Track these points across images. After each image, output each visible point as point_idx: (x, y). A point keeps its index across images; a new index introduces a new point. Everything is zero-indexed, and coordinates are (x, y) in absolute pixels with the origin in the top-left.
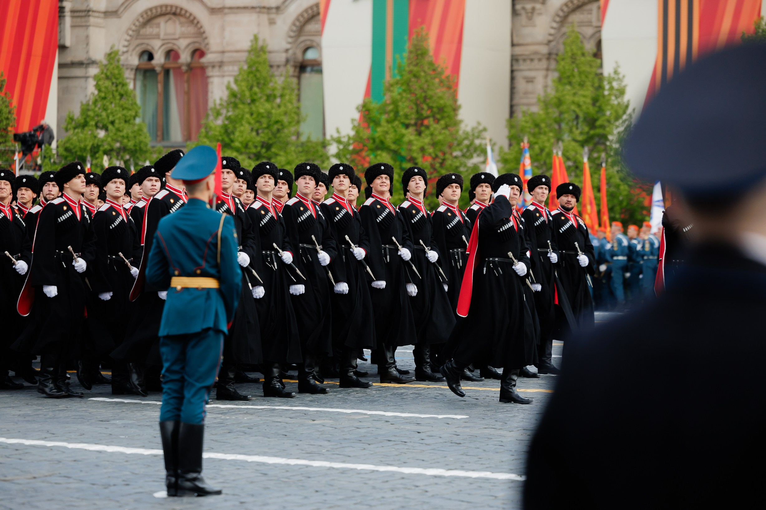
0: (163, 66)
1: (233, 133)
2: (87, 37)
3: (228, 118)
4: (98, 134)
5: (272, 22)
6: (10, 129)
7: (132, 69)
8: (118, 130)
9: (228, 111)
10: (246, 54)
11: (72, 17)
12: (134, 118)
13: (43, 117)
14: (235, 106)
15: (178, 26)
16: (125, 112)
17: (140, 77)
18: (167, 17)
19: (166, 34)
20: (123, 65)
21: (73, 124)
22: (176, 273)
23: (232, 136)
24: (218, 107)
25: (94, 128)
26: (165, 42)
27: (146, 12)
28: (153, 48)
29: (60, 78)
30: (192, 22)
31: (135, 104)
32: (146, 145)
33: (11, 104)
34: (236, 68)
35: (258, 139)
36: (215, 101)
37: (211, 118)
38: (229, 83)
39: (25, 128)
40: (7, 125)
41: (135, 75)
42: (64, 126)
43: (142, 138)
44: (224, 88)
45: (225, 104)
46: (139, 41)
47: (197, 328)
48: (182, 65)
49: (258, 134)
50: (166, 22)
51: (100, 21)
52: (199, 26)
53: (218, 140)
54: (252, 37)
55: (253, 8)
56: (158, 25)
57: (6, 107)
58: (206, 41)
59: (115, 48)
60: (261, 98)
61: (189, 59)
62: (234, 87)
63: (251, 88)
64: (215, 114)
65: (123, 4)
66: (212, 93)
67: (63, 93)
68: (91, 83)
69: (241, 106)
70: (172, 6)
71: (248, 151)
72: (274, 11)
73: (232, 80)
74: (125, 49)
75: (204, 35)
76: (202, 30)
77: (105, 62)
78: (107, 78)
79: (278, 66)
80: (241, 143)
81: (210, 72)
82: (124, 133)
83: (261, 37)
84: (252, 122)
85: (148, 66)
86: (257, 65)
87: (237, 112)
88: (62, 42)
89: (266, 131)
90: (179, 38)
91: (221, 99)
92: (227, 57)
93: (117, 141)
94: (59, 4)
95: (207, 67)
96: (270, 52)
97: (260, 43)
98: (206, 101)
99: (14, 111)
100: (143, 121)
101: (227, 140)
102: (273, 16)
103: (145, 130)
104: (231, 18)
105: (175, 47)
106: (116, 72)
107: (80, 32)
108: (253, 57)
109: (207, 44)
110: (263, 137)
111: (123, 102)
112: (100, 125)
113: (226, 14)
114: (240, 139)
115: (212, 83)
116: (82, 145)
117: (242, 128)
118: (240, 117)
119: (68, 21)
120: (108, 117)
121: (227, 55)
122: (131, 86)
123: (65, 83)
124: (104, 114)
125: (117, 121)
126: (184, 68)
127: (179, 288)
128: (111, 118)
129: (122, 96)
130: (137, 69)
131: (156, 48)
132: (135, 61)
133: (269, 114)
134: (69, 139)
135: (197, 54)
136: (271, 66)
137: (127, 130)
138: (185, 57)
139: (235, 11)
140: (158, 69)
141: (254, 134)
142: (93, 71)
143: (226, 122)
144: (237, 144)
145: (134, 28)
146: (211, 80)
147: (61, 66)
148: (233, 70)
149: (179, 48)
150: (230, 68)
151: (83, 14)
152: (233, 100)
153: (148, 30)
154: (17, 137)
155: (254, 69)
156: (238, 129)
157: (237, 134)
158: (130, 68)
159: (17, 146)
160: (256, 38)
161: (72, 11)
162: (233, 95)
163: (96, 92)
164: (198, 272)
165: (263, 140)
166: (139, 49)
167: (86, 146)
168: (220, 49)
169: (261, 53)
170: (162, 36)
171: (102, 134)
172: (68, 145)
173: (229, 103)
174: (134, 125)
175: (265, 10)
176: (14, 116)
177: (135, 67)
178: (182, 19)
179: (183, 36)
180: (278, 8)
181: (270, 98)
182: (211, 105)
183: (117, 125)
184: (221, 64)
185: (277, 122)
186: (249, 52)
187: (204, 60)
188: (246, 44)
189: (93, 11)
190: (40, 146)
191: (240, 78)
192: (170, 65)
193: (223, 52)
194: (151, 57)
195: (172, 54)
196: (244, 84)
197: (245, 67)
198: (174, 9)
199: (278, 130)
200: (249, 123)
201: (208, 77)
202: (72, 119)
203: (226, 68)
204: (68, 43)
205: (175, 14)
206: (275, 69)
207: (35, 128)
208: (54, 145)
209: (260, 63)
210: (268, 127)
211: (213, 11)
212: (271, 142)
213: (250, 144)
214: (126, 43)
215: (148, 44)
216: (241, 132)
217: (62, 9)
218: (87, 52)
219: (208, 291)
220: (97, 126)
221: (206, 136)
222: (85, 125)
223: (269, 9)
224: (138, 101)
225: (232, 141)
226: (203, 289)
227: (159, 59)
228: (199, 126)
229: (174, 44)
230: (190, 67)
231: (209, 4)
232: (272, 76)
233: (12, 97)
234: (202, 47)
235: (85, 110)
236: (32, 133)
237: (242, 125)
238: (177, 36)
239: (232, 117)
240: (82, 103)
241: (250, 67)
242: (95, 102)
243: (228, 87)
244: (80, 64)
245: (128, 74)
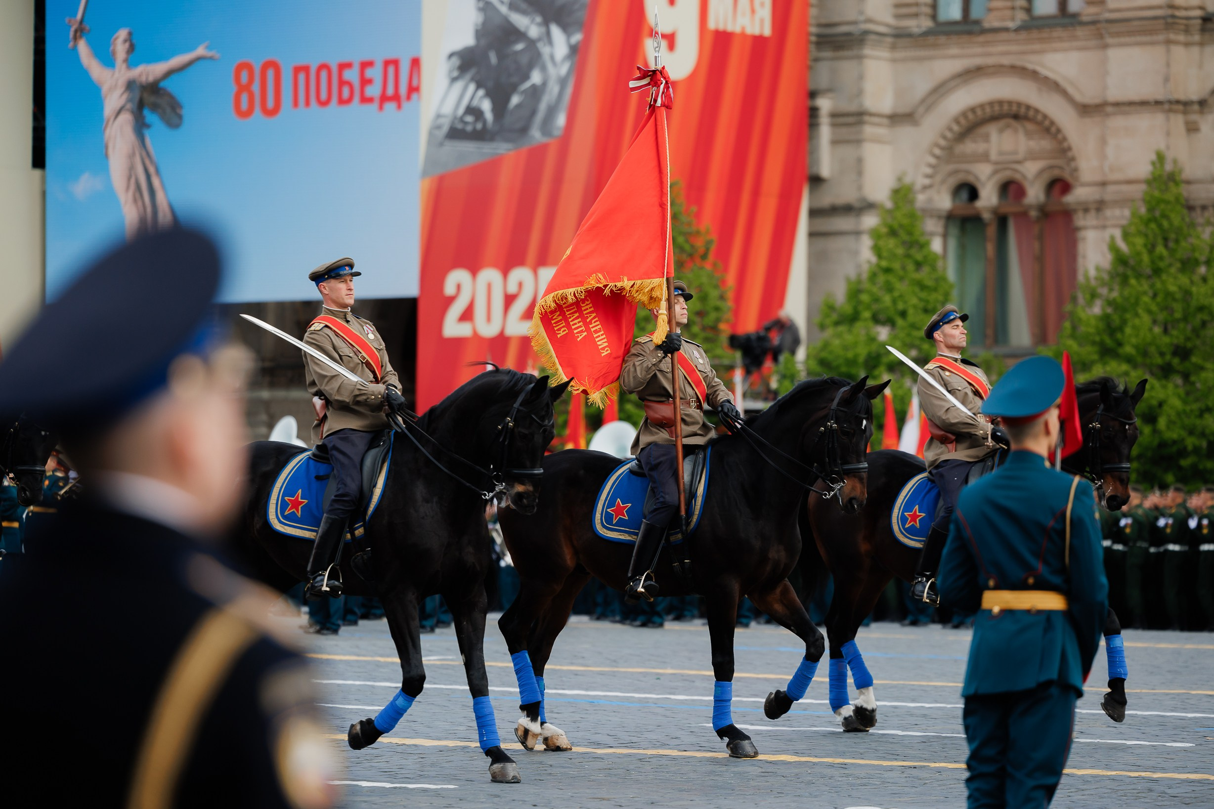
0: (995, 211)
1: (1121, 329)
2: (860, 161)
3: (1111, 303)
4: (878, 333)
5: (1192, 129)
6: (723, 326)
7: (939, 217)
8: (915, 326)
9: (1111, 290)
10: (1143, 187)
11: (834, 125)
13: (781, 303)
14: (1125, 281)
15: (1022, 137)
16: (925, 295)
17: (954, 231)
18: (1002, 123)
19: (1001, 153)
20: (922, 210)
21: (834, 317)
22: (991, 583)
23: (1119, 336)
24: (1093, 283)
25: (871, 324)
26: (999, 167)
27: (964, 114)
28: (977, 178)
29: (813, 235)
30: (1047, 130)
31: (944, 279)
33: (724, 282)
34: (1127, 213)
35: (1166, 340)
36: (1087, 273)
37: (1081, 302)
38: (1112, 238)
39: (750, 325)
40: (718, 320)
41: (946, 227)
42: (817, 320)
44: (1105, 249)
45: (1106, 277)
46: (951, 167)
48: (1030, 207)
49: (1166, 331)
50: (1001, 131)
51: (882, 131)
52: (1060, 136)
53: (1094, 343)
54: (1154, 157)
55: (1158, 103)
56: (986, 138)
57: (716, 287)
58: (1073, 164)
59: (908, 180)
60: (1170, 265)
61: (1042, 198)
62: (1123, 246)
63: (1151, 249)
64: (1088, 296)
65: (923, 101)
66: (1084, 257)
67: (816, 260)
68: (866, 242)
69: (1133, 281)
70: (1010, 103)
71: (1148, 361)
72: (1196, 107)
73: (1117, 233)
74: (927, 181)
75: (1070, 154)
76: (1065, 145)
77: (889, 205)
78: (893, 233)
79: (1204, 208)
80: (1136, 347)
81: (1080, 220)
83: (1170, 156)
84: (1154, 308)
85: (967, 211)
86: (1162, 206)
87: (1127, 292)
88: (814, 171)
89: (1182, 325)
90: (1026, 159)
91: (1098, 269)
92: (1110, 193)
93: (909, 346)
94: (810, 103)
95: (1075, 211)
96: (1188, 182)
97: (1168, 167)
98: (1073, 272)
99: (730, 294)
101: (1108, 341)
102: (1194, 117)
104: (1118, 122)
105: (1018, 177)
106: (907, 222)
107: (848, 151)
108: (1157, 194)
109: (1076, 170)
110: (1177, 336)
111: (921, 276)
112: (882, 317)
113: (1108, 115)
114: (1134, 340)
115: (1084, 239)
116: (850, 355)
117: (1137, 321)
118: (1132, 300)
119: (825, 132)
120: (894, 301)
121: (1111, 188)
122: (937, 246)
123: (821, 243)
124: (887, 299)
125: (911, 311)
126: (1033, 214)
127: (996, 609)
128: (900, 306)
129: (918, 265)
130: (950, 218)
131: (983, 178)
132: (945, 202)
133: (1187, 294)
134: (826, 345)
135: (1057, 188)
136: (1191, 208)
138: (1035, 194)
139: (1127, 108)
140: (986, 216)
141: (1157, 330)
142: (870, 221)
143: (1109, 310)
144: (1128, 349)
145: (943, 143)
146: (1082, 234)
147: (814, 213)
148: (1120, 215)
149: (1025, 177)
150: (1117, 212)
151: (850, 120)
152: (1121, 269)
153: (970, 147)
154: (735, 342)
155: (1157, 214)
156: (1130, 324)
157: (1128, 330)
158: (936, 215)
159: (736, 356)
160: (1161, 158)
161: (834, 115)
162: (1121, 260)
163: (874, 259)
164: (1031, 581)
165: (1175, 341)
166: (953, 181)
167: (856, 356)
168: (1098, 178)
169: (1171, 184)
170: (994, 156)
171: (885, 333)
172: (824, 355)
173: (1113, 275)
175: (1181, 107)
176: (730, 304)
177: (944, 214)
178: (1030, 126)
179: (1032, 156)
180: (1202, 103)
181: (1188, 265)
182: (1080, 278)
183: (911, 318)
184: (1100, 206)
185: (1201, 309)
186: (1148, 182)
187: (1070, 199)
188: (1143, 169)
189: (872, 115)
190: (775, 359)
191: (1133, 229)
192: (1009, 208)
193: (1104, 184)
194: (973, 193)
195: (1012, 189)
196: (1139, 241)
197: (1143, 210)
198: (1014, 108)
199: (1204, 324)
200: (1149, 312)
201: (1078, 229)
202: (831, 308)
203: (1108, 213)
204: (825, 170)
205: (1016, 117)
206: (1199, 211)
207: (766, 323)
208: (801, 354)
209: (1167, 202)
210: (1185, 319)
211: (1086, 110)
212: (1189, 345)
213: (1152, 349)
214: (929, 171)
215: (968, 172)
216: (1134, 327)
217: (813, 112)
218: (860, 188)
219: (1048, 615)
220: (876, 320)
221: (1073, 336)
222: (852, 319)
223: (1186, 104)
224: (951, 274)
225: (1120, 344)
226: (1040, 612)
227: (988, 198)
228: (1061, 317)
229: (1016, 171)
230: (1045, 213)
231: (1078, 98)
232: (1192, 225)
233: (726, 269)
234: (1067, 176)
235: (855, 293)
236: (762, 333)
237: (1137, 315)
238: (1020, 156)
239: (1119, 300)
240: (848, 280)
241: (1151, 210)
242: (873, 276)
243: (1112, 247)
244: (847, 209)
245: (933, 226)
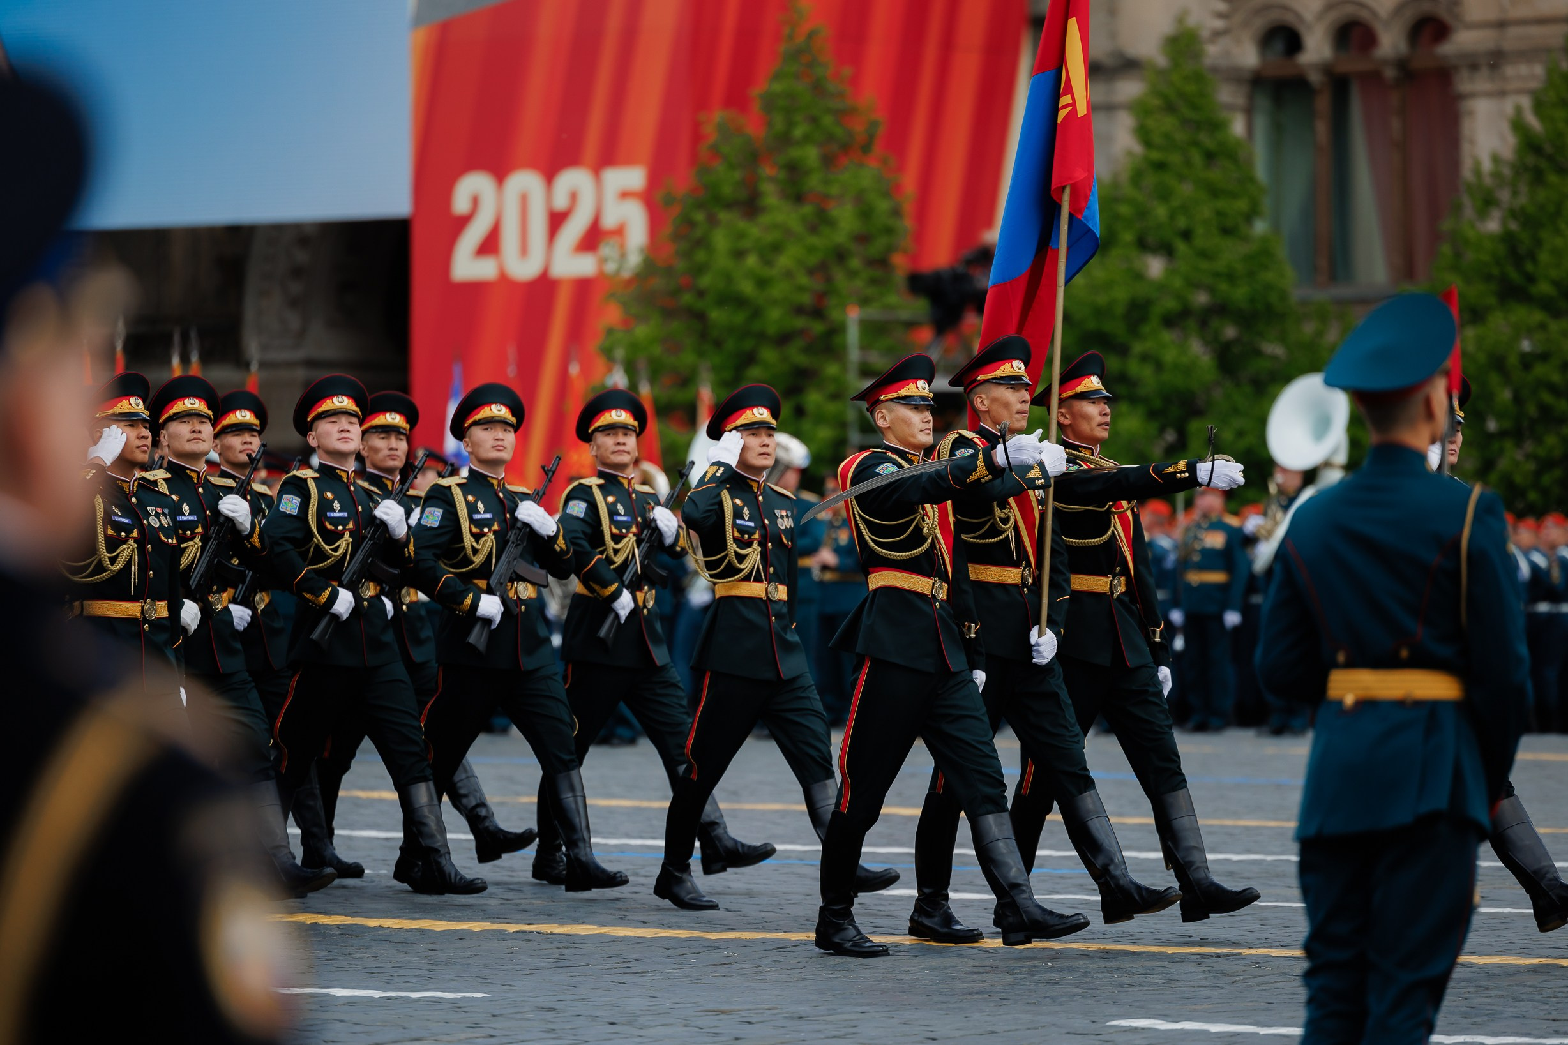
0: (1327, 70)
1: (1532, 256)
3: (1516, 214)
4: (1147, 266)
6: (897, 259)
7: (1240, 81)
8: (1204, 254)
9: (1515, 193)
12: (1249, 217)
14: (1538, 178)
16: (1221, 204)
17: (1263, 103)
20: (1215, 70)
22: (1341, 658)
23: (1529, 267)
24: (1488, 181)
25: (1134, 251)
28: (1300, 17)
31: (1252, 180)
32: (1283, 296)
33: (898, 189)
34: (1539, 70)
36: (1477, 164)
37: (1469, 212)
38: (1519, 110)
40: (890, 249)
41: (1251, 98)
43: (1269, 276)
44: (1506, 128)
45: (1507, 171)
46: (1259, 0)
47: (1401, 814)
48: (1384, 63)
53: (1488, 278)
57: (886, 194)
59: (1192, 21)
61: (1403, 47)
62: (1533, 121)
64: (1480, 203)
66: (1472, 142)
68: (1126, 122)
69: (1553, 178)
73: (1526, 102)
74: (1219, 24)
77: (1162, 61)
78: (1170, 108)
80: (1556, 284)
81: (1465, 83)
82: (1220, 265)
85: (1283, 71)
87: (1542, 195)
91: (1496, 159)
92: (1513, 38)
93: (1197, 286)
95: (1456, 68)
98: (1454, 164)
99: (908, 207)
100: (1276, 227)
101: (1514, 275)
103: (1282, 252)
105: (1364, 15)
106: (1191, 88)
109: (1457, 2)
111: (1215, 175)
112: (1151, 239)
114: (1554, 274)
115: (1471, 113)
116: (1102, 300)
117: (1558, 241)
118: (1551, 209)
120: (1172, 216)
121: (1513, 32)
122: (1238, 127)
124: (1161, 211)
125: (1200, 231)
126: (1390, 73)
127: (1349, 700)
128: (1182, 222)
129: (1210, 157)
130: (1257, 82)
131: (1308, 16)
132: (1248, 56)
135: (1427, 32)
137: (1231, 253)
138: (1391, 42)
140: (1315, 78)
142: (1130, 89)
143: (1513, 226)
144: (1544, 288)
146: (1468, 105)
148: (1532, 73)
149: (1374, 14)
150: (1523, 69)
152: (1531, 160)
154: (918, 284)
156: (1547, 246)
157: (1544, 257)
158: (1234, 76)
159: (919, 307)
162: (1529, 144)
163: (1138, 148)
164: (1404, 653)
166: (1260, 23)
167: (1111, 303)
168: (1492, 15)
171: (1155, 267)
173: (1520, 168)
174: (1246, 239)
176: (907, 224)
177: (1247, 75)
182: (1467, 173)
183: (1199, 241)
184: (1496, 59)
187: (1448, 49)
191: (1550, 96)
192: (1352, 64)
193: (1501, 25)
194: (1294, 43)
195: (1355, 34)
196: (1559, 112)
201: (1461, 97)
203: (1509, 70)
207: (966, 254)
214: (1221, 7)
215: (1284, 8)
216: (1554, 251)
218: (1113, 35)
219: (1432, 708)
220: (1143, 245)
221: (1455, 267)
224: (1261, 171)
225: (1531, 279)
226: (1419, 704)
227: (1317, 48)
228: (1436, 237)
229: (1361, 5)
230: (1409, 72)
233: (901, 168)
234: (1442, 13)
235: (1113, 204)
236: (961, 269)
237: (1558, 231)
239: (1529, 209)
242: (1137, 177)
243: (1518, 125)
245: (1227, 95)
